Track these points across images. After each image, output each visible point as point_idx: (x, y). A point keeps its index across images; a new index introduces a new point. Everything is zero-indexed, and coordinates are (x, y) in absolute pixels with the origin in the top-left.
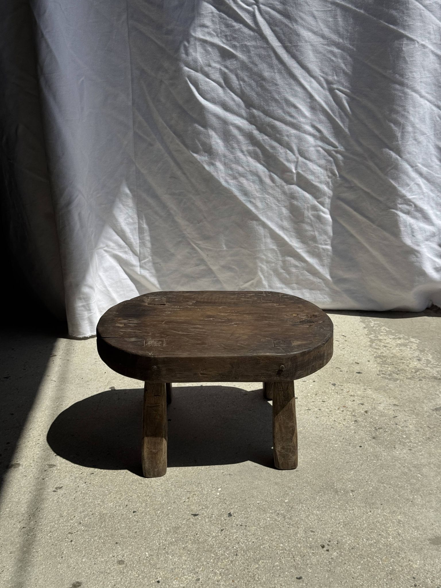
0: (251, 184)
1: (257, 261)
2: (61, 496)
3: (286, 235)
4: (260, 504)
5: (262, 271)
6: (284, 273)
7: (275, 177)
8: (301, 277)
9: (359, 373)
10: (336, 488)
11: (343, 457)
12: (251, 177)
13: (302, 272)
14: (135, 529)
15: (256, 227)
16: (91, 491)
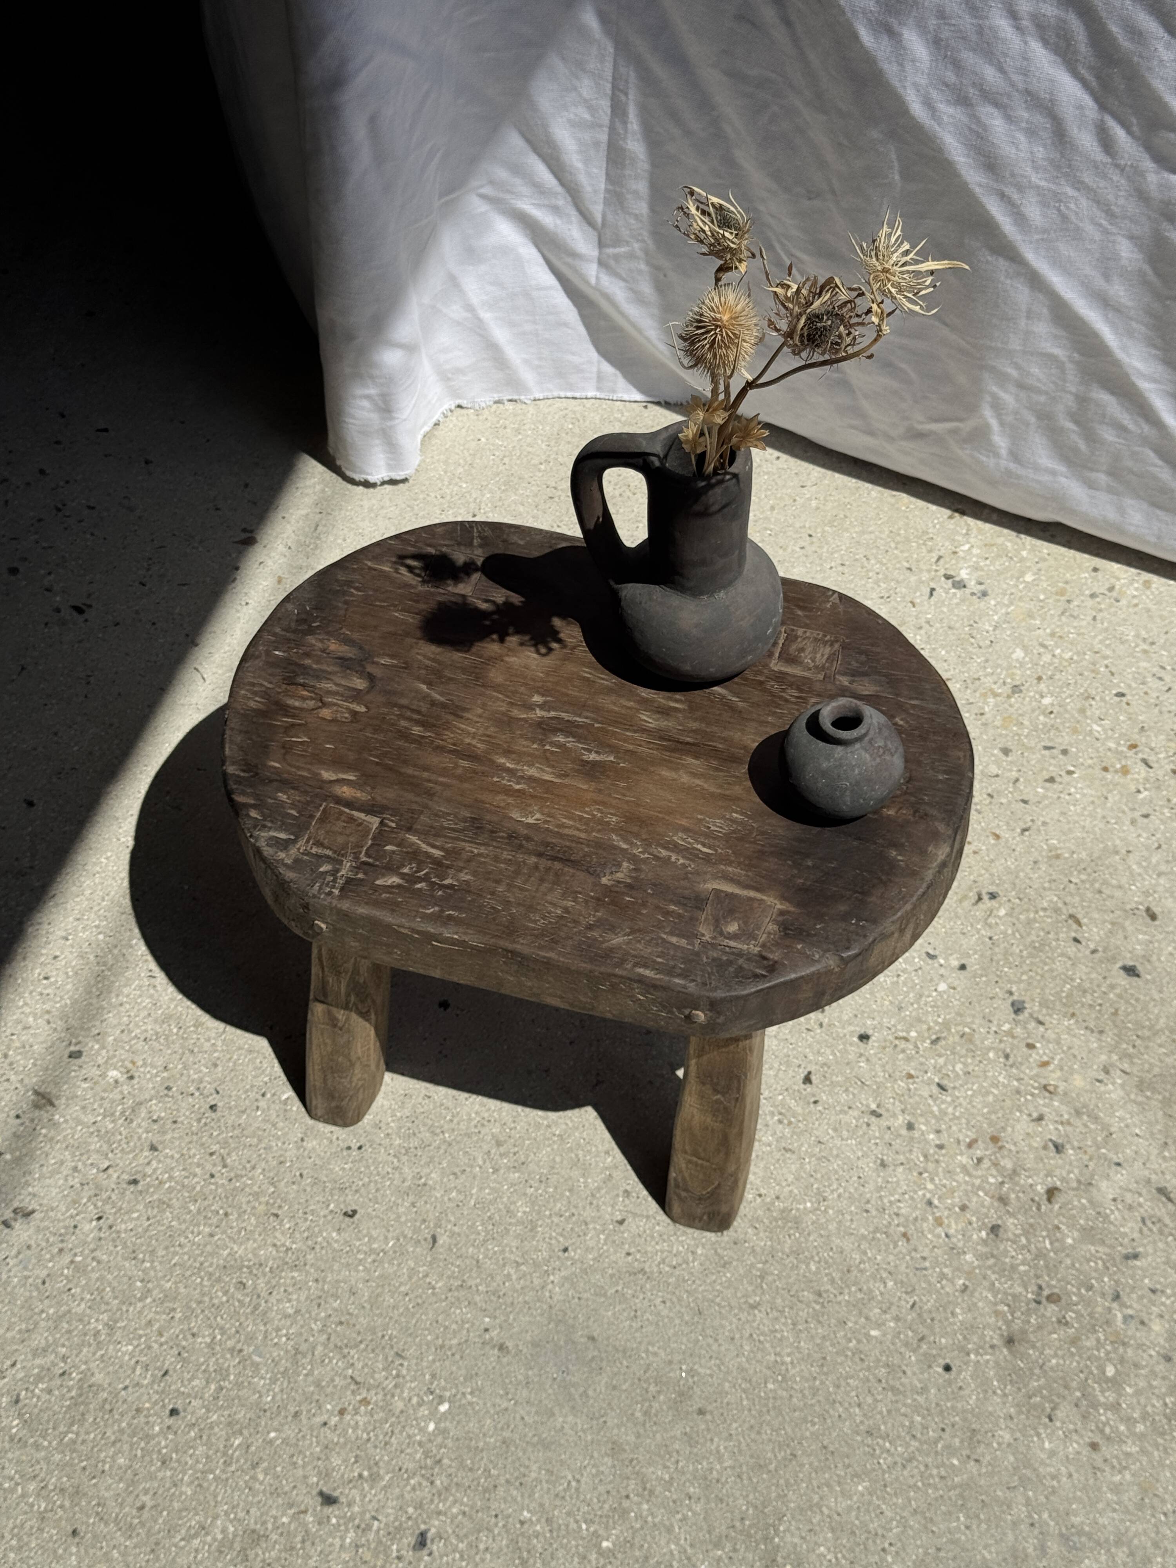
0: (1021, 137)
1: (986, 375)
2: (14, 1252)
3: (1113, 326)
4: (526, 1526)
5: (997, 406)
6: (1074, 431)
7: (1119, 133)
8: (1129, 463)
9: (1131, 971)
10: (778, 1546)
11: (869, 1400)
12: (1026, 115)
13: (1137, 449)
14: (146, 1492)
15: (1002, 278)
16: (99, 1262)
